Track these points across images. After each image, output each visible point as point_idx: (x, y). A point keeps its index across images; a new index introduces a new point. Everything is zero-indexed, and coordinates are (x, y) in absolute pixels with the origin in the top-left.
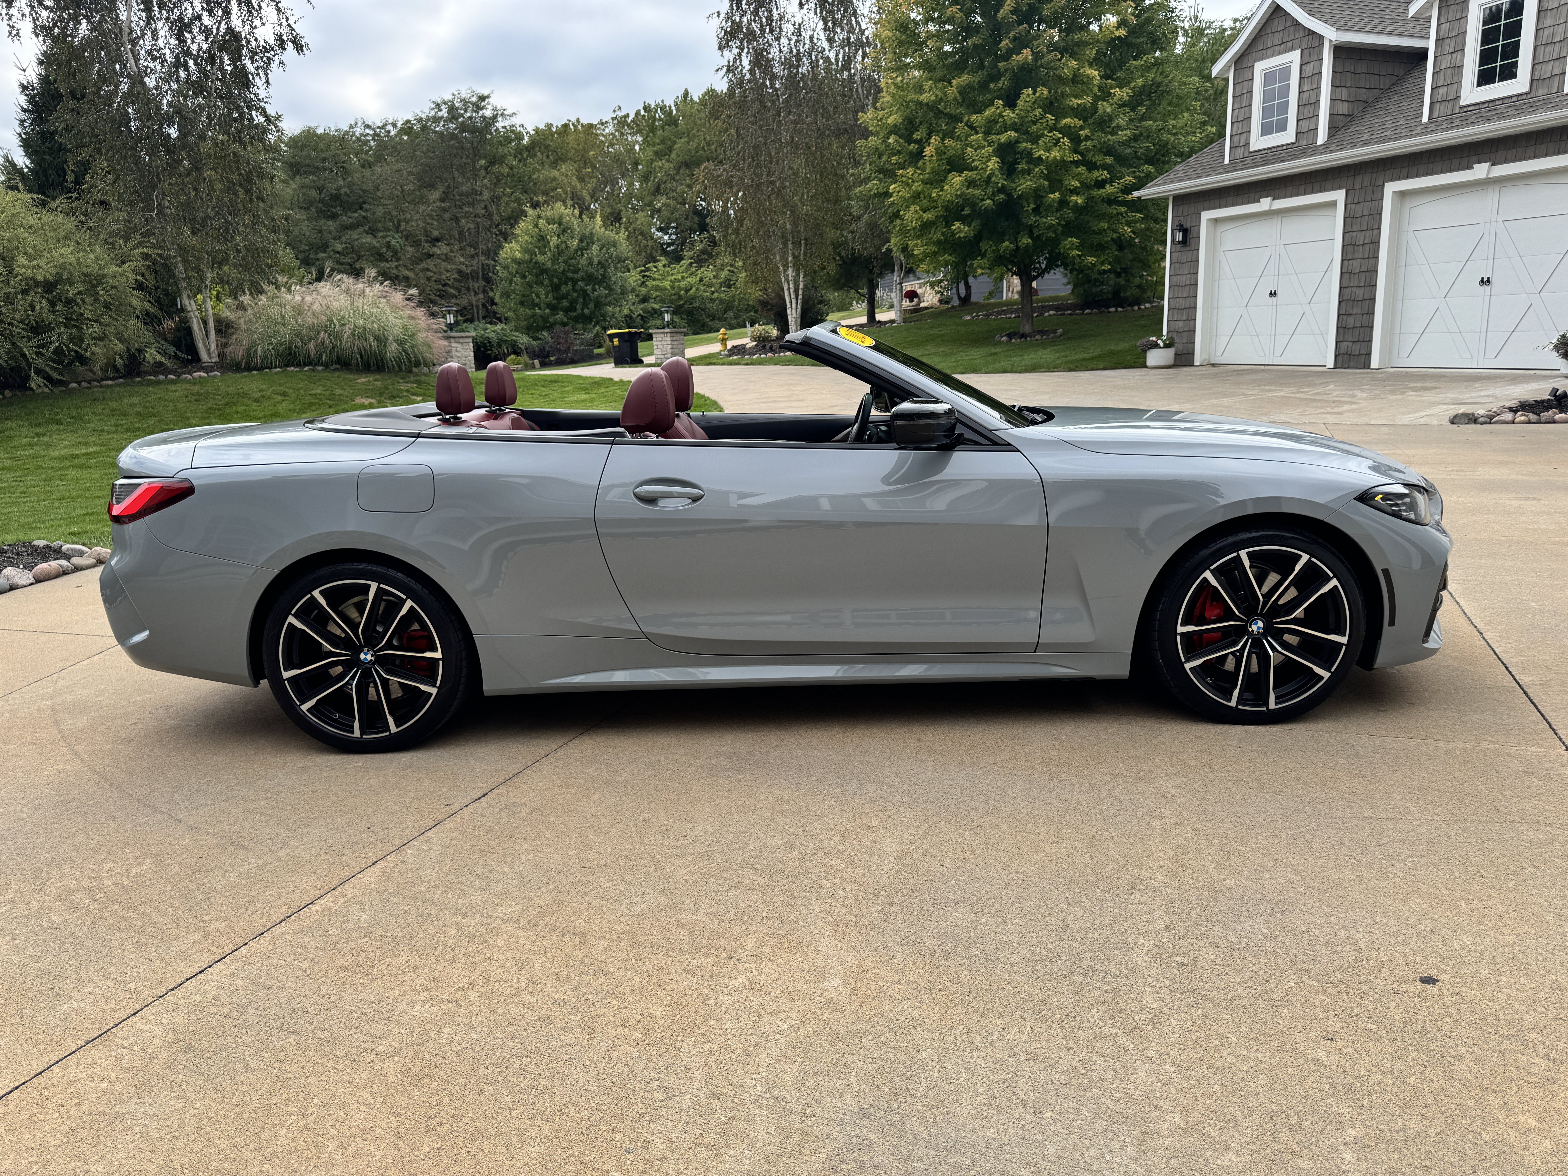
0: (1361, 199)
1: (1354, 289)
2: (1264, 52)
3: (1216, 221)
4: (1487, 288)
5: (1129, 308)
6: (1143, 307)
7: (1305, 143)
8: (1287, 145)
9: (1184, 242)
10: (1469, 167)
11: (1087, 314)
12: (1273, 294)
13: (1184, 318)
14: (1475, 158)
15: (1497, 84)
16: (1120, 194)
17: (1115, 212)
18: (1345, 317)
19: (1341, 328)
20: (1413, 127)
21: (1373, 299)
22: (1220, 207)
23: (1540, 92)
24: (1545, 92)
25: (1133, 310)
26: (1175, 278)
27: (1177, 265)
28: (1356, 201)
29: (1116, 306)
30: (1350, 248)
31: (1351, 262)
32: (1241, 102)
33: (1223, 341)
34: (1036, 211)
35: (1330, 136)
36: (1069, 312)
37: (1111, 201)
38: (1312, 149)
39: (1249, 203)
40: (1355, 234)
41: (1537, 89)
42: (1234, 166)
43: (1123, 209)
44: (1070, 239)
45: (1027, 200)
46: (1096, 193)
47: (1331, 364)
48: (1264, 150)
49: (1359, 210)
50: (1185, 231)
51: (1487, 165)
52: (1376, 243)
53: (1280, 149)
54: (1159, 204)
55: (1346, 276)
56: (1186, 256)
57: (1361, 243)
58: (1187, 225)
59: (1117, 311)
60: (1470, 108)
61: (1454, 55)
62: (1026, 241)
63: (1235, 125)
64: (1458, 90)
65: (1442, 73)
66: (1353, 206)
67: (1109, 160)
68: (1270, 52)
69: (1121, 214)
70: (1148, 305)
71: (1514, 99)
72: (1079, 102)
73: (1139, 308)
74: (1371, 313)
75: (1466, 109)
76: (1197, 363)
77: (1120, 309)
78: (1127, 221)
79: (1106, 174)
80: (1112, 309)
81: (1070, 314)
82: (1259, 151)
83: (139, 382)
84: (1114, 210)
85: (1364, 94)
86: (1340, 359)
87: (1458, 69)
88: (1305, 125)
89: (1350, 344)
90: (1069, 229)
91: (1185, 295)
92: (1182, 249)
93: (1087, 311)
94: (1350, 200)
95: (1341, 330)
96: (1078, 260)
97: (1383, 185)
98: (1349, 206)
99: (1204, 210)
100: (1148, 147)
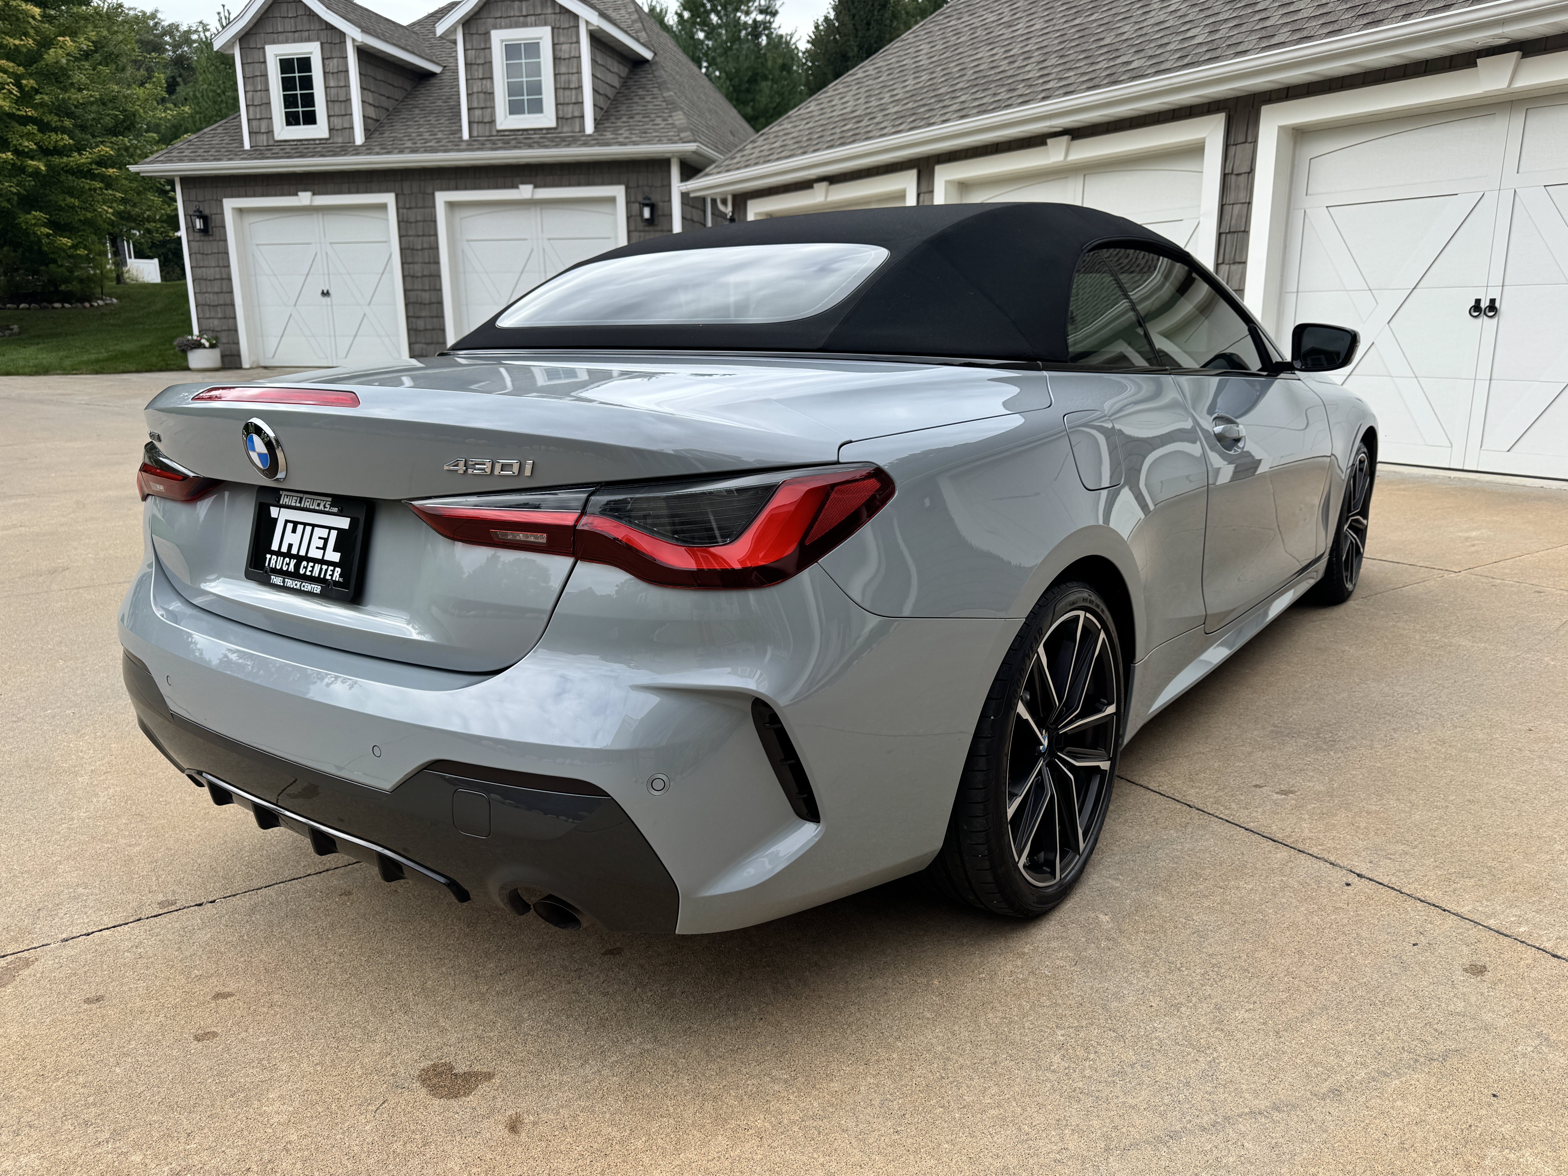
0: (413, 205)
1: (419, 293)
2: (275, 36)
3: (240, 211)
5: (79, 305)
6: (96, 304)
7: (340, 140)
8: (320, 139)
9: (205, 231)
10: (514, 186)
11: (22, 309)
12: (325, 294)
13: (220, 315)
14: (518, 179)
15: (526, 116)
16: (94, 167)
17: (87, 187)
18: (414, 320)
19: (412, 331)
21: (440, 303)
22: (246, 196)
23: (565, 129)
24: (570, 129)
25: (85, 307)
26: (199, 271)
27: (199, 256)
28: (407, 206)
29: (63, 301)
30: (408, 252)
31: (411, 266)
32: (254, 84)
33: (272, 342)
35: (367, 137)
37: (81, 172)
38: (348, 148)
39: (283, 195)
40: (411, 239)
41: (562, 127)
43: (98, 185)
44: (34, 213)
46: (56, 160)
48: (292, 141)
49: (412, 215)
50: (205, 219)
51: (531, 187)
52: (435, 248)
53: (312, 142)
55: (408, 279)
56: (210, 247)
57: (419, 247)
58: (207, 212)
59: (63, 307)
60: (507, 133)
61: (484, 82)
63: (251, 108)
64: (493, 114)
65: (476, 96)
66: (405, 211)
67: (68, 123)
68: (282, 37)
69: (95, 190)
70: (101, 302)
71: (544, 132)
72: (17, 42)
73: (92, 306)
74: (441, 316)
75: (502, 133)
76: (246, 365)
77: (67, 305)
78: (103, 199)
79: (67, 140)
80: (57, 305)
82: (286, 141)
84: (86, 183)
85: (385, 103)
87: (490, 95)
88: (338, 122)
89: (424, 346)
91: (216, 290)
92: (203, 238)
93: (22, 306)
94: (400, 205)
95: (412, 333)
96: (45, 241)
97: (433, 194)
98: (401, 211)
99: (226, 197)
100: (116, 115)
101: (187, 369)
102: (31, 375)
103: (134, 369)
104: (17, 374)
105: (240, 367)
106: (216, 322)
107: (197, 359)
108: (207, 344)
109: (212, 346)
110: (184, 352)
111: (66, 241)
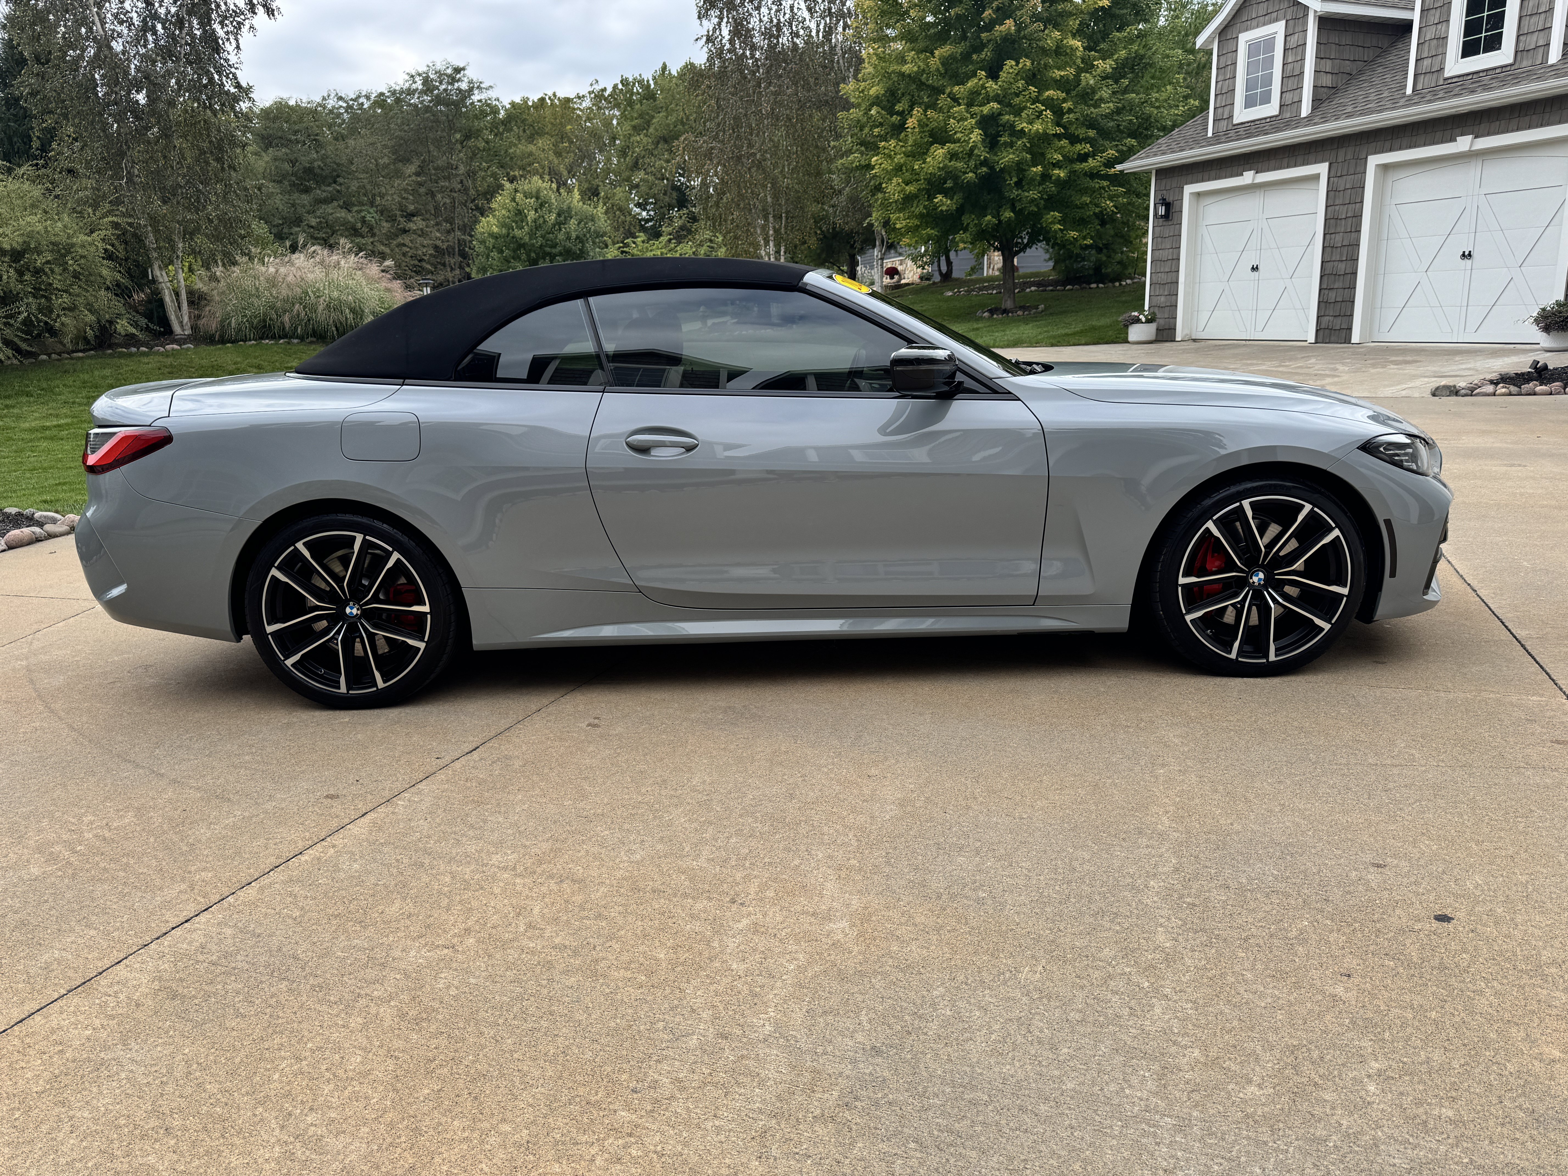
0: (1344, 173)
1: (1336, 264)
2: (1249, 23)
3: (1199, 195)
4: (1468, 262)
5: (1110, 284)
6: (1124, 283)
7: (1288, 115)
8: (1271, 117)
9: (1167, 216)
10: (1453, 139)
11: (1068, 290)
12: (1255, 269)
13: (1166, 293)
14: (1458, 131)
15: (1480, 56)
16: (1102, 168)
17: (1097, 186)
18: (1326, 292)
19: (1323, 303)
20: (1398, 98)
21: (1355, 274)
22: (1203, 181)
23: (1525, 64)
24: (1530, 63)
25: (1114, 286)
26: (1157, 252)
27: (1159, 239)
28: (1339, 175)
29: (1097, 282)
30: (1332, 222)
31: (1333, 236)
32: (1225, 74)
33: (1204, 316)
34: (1019, 184)
35: (1314, 108)
36: (1051, 288)
37: (1093, 175)
38: (1296, 121)
39: (1231, 176)
40: (1337, 208)
41: (1521, 61)
42: (1217, 138)
43: (1105, 183)
44: (1052, 213)
45: (1009, 174)
46: (1079, 166)
47: (1311, 338)
48: (1248, 122)
49: (1341, 184)
50: (1168, 205)
51: (1470, 137)
52: (1359, 216)
53: (1264, 121)
54: (1142, 178)
55: (1328, 250)
56: (1168, 231)
57: (1344, 216)
58: (1170, 199)
59: (1098, 287)
60: (1454, 80)
61: (1439, 26)
62: (1008, 214)
63: (1219, 97)
64: (1443, 62)
65: (1427, 44)
66: (1336, 179)
67: (1092, 133)
68: (1254, 23)
69: (1103, 188)
70: (1129, 281)
71: (1498, 71)
72: (1062, 73)
73: (1120, 285)
74: (1353, 287)
75: (1450, 81)
76: (1178, 338)
77: (1101, 285)
78: (1109, 195)
79: (1088, 148)
80: (1094, 286)
81: (1052, 290)
82: (1242, 123)
83: (110, 354)
84: (1097, 184)
85: (1348, 66)
86: (1321, 333)
87: (1443, 40)
88: (1289, 97)
89: (1331, 318)
90: (1052, 202)
91: (1167, 270)
92: (1165, 223)
93: (1068, 287)
94: (1332, 175)
95: (1323, 305)
96: (1060, 235)
97: (1366, 158)
98: (1332, 179)
99: (1186, 184)
100: (1131, 120)
101: (1126, 341)
103: (1083, 342)
105: (1173, 340)
106: (1163, 299)
107: (1136, 332)
108: (1144, 320)
109: (1148, 321)
110: (1126, 327)
111: (1074, 234)
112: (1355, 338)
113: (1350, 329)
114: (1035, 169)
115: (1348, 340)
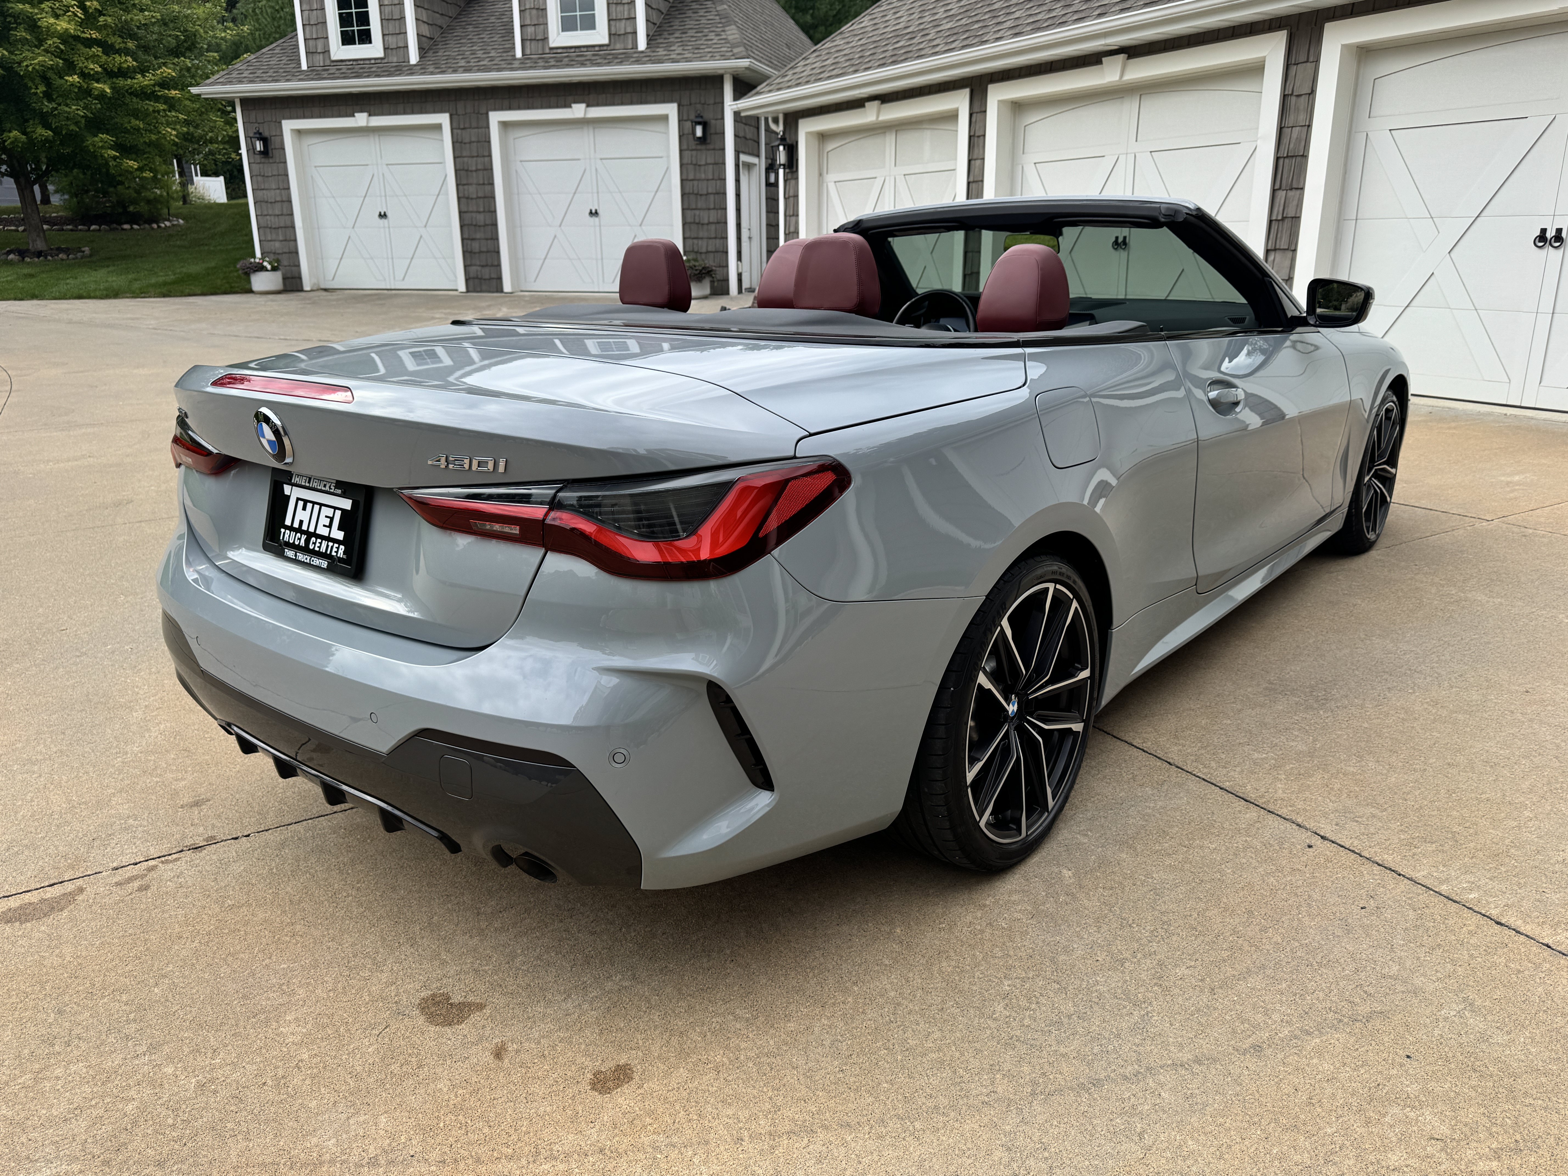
0: (467, 125)
1: (474, 215)
3: (299, 132)
4: (595, 220)
5: (147, 226)
6: (163, 225)
7: (395, 60)
8: (375, 59)
9: (265, 153)
10: (567, 105)
11: (94, 230)
12: (383, 216)
13: (281, 238)
14: (570, 98)
15: (579, 32)
16: (157, 88)
17: (151, 109)
18: (469, 242)
19: (467, 253)
20: (509, 60)
21: (495, 225)
22: (304, 117)
23: (618, 46)
24: (622, 46)
25: (153, 229)
26: (260, 193)
27: (260, 178)
28: (462, 127)
29: (131, 223)
30: (463, 173)
31: (466, 187)
33: (332, 265)
34: (48, 96)
35: (423, 57)
36: (70, 227)
37: (145, 94)
38: (403, 68)
39: (341, 116)
40: (466, 159)
41: (615, 43)
43: (162, 107)
44: (101, 135)
45: (33, 80)
46: (121, 82)
47: (462, 287)
48: (350, 60)
49: (466, 136)
50: (265, 140)
51: (583, 106)
52: (489, 169)
53: (368, 62)
54: (225, 107)
55: (463, 200)
56: (269, 169)
57: (474, 168)
58: (266, 134)
59: (132, 228)
60: (559, 51)
62: (42, 133)
63: (308, 28)
64: (546, 31)
65: (528, 11)
66: (459, 131)
67: (131, 45)
69: (158, 112)
70: (168, 224)
71: (597, 49)
73: (159, 227)
74: (495, 238)
75: (555, 51)
76: (307, 287)
77: (135, 227)
78: (167, 121)
79: (130, 62)
80: (127, 226)
81: (72, 230)
82: (342, 61)
84: (150, 105)
85: (440, 21)
86: (471, 283)
87: (543, 11)
88: (392, 41)
89: (479, 268)
90: (96, 124)
91: (277, 212)
92: (263, 160)
93: (93, 227)
94: (455, 125)
95: (468, 255)
96: (112, 163)
97: (487, 114)
98: (455, 131)
99: (285, 118)
100: (177, 36)
101: (250, 291)
102: (101, 298)
103: (199, 292)
104: (89, 297)
105: (301, 290)
106: (277, 244)
107: (261, 281)
108: (269, 267)
109: (274, 269)
110: (247, 275)
111: (133, 164)
112: (507, 287)
113: (500, 278)
114: (70, 79)
115: (500, 289)
